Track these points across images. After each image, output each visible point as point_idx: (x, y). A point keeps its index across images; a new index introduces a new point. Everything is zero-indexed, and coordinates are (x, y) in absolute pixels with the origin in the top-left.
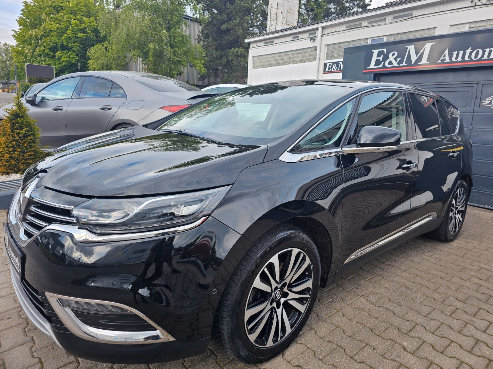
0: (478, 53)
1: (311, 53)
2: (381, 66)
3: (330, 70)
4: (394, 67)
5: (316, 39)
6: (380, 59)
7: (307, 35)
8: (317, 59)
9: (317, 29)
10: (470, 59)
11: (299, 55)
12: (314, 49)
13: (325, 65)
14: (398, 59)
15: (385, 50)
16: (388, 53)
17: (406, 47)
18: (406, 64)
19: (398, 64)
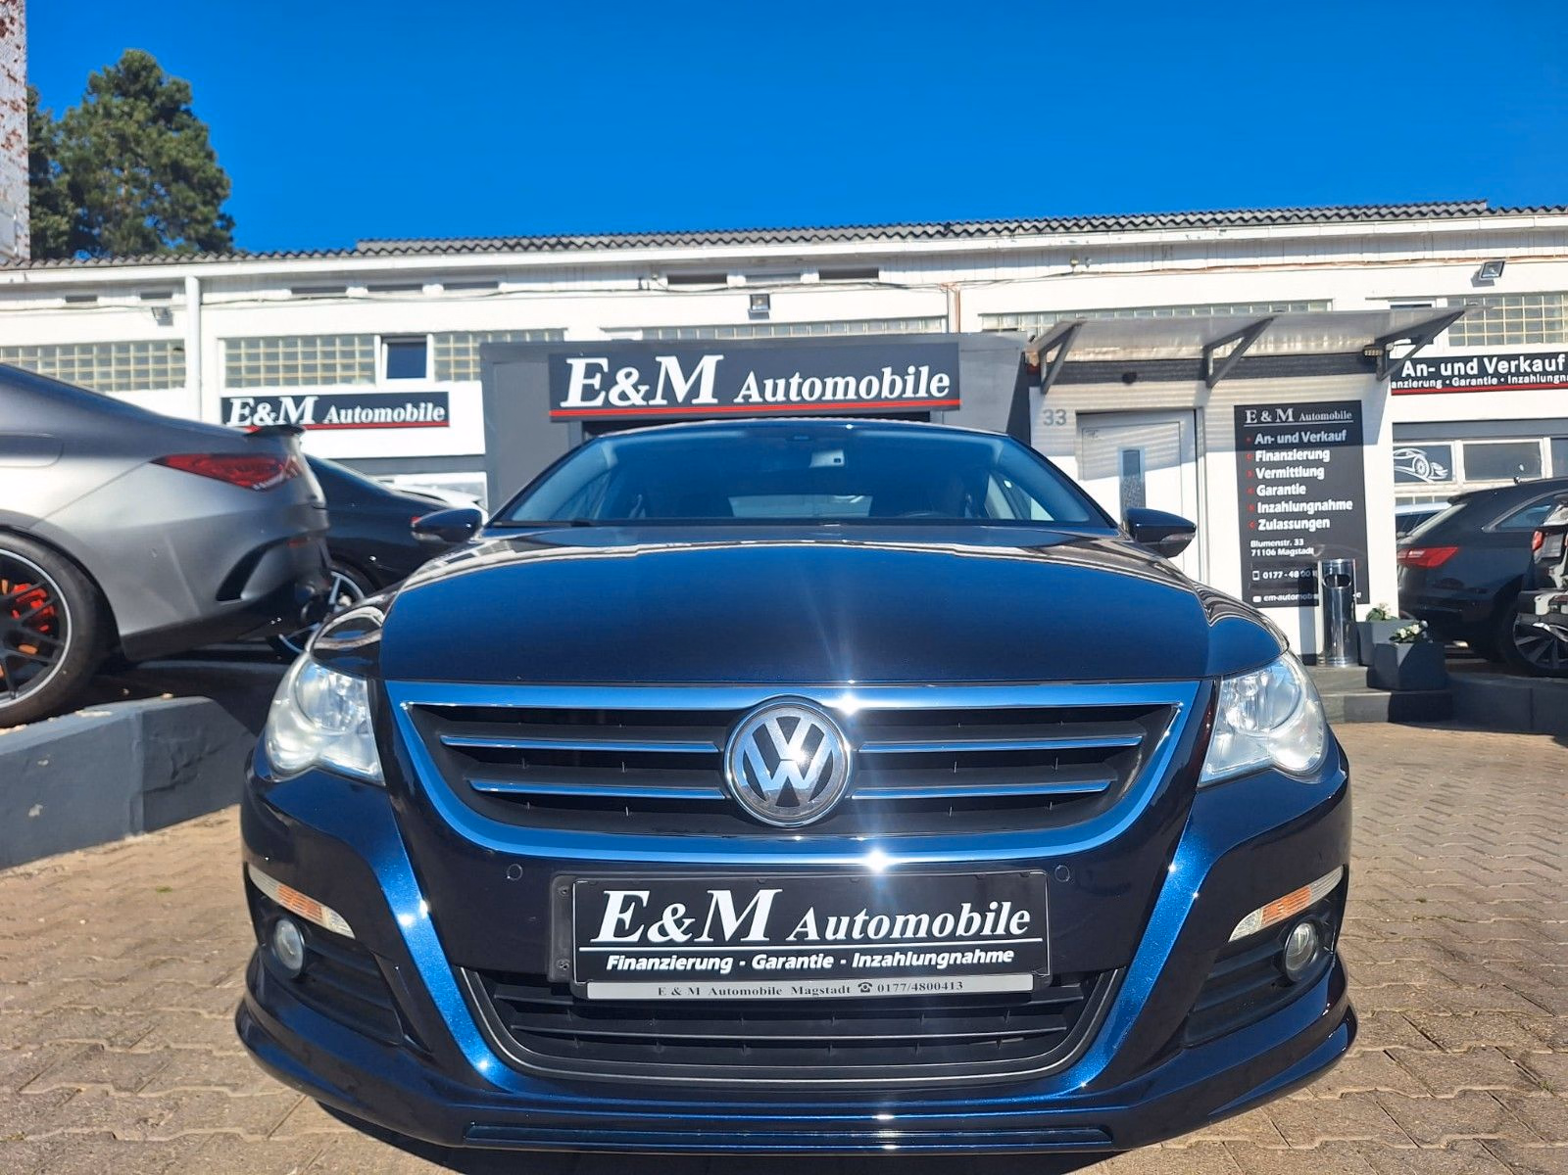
0: (813, 385)
2: (599, 402)
4: (633, 405)
5: (177, 316)
6: (592, 386)
7: (131, 297)
8: (190, 383)
9: (179, 284)
10: (799, 398)
12: (171, 348)
13: (226, 403)
14: (643, 389)
15: (604, 362)
16: (615, 368)
17: (658, 359)
18: (665, 402)
19: (644, 398)
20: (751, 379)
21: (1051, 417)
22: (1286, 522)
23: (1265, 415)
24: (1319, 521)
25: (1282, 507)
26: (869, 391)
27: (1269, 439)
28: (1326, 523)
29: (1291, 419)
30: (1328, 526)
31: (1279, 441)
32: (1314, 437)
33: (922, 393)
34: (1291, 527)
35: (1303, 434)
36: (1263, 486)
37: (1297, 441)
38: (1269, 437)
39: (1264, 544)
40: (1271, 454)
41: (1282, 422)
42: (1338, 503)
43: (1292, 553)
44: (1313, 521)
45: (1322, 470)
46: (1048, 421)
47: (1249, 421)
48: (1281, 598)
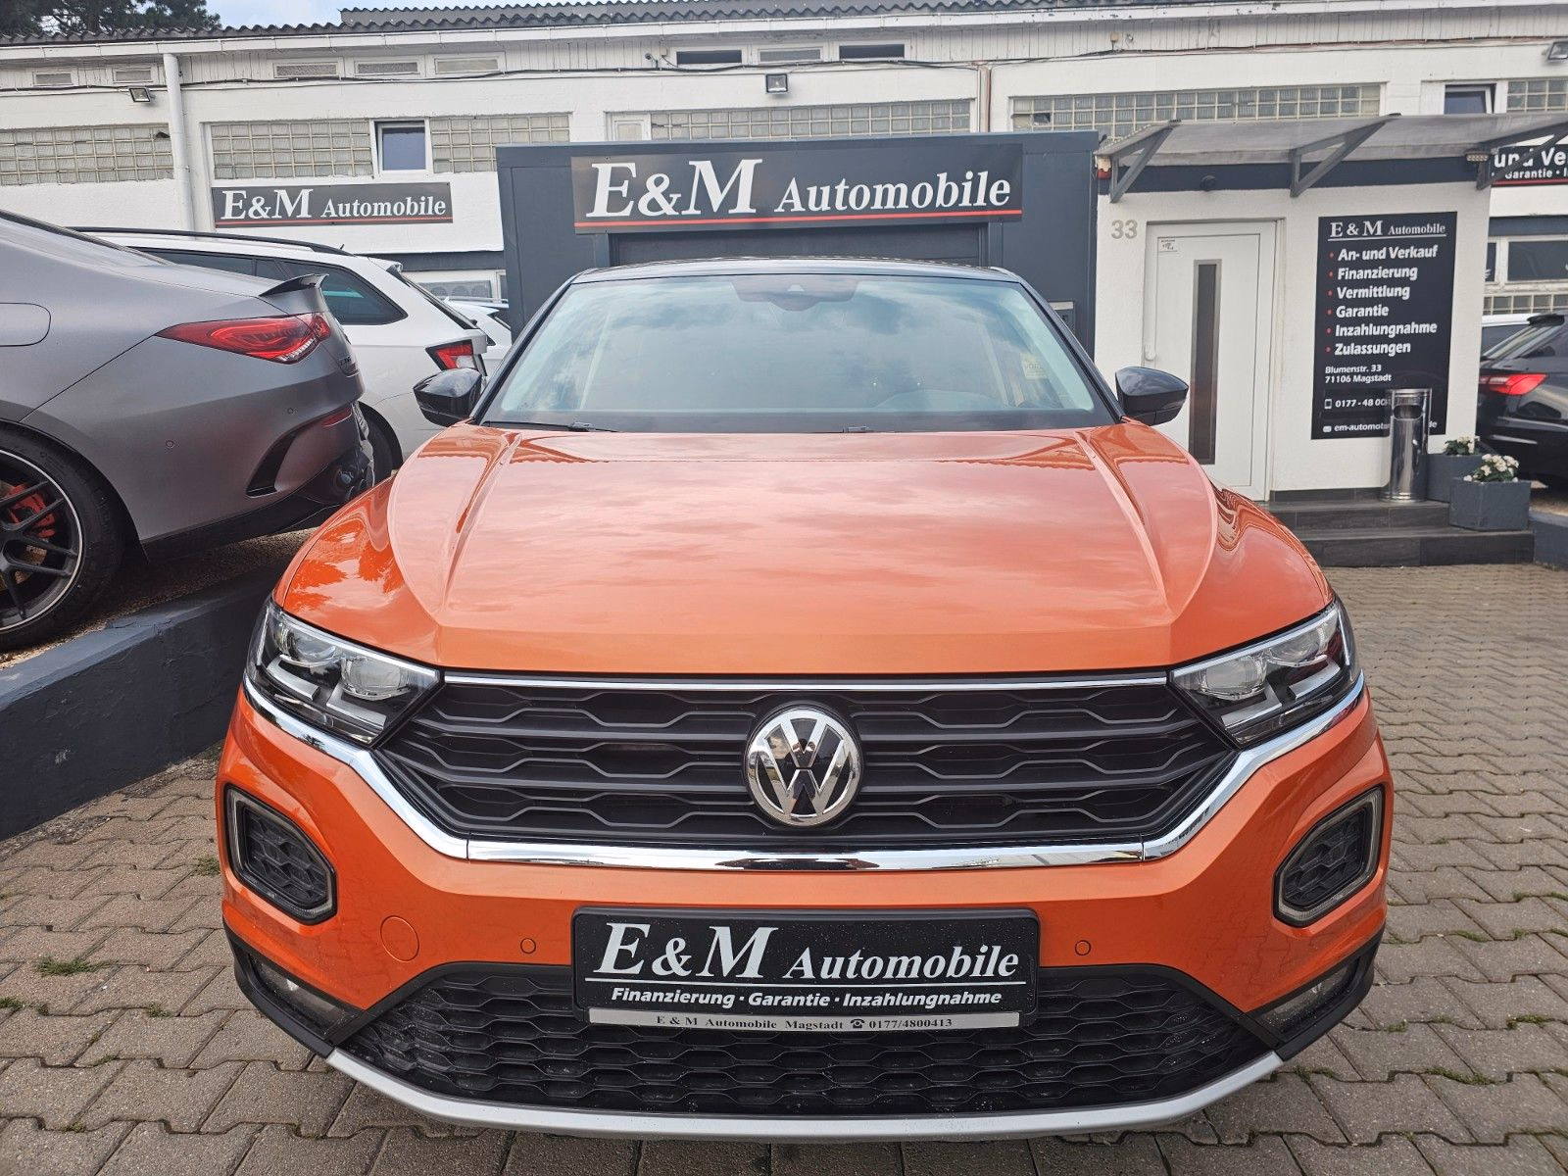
1: (146, 148)
2: (627, 212)
3: (242, 217)
4: (664, 217)
5: (157, 94)
6: (621, 193)
7: (107, 77)
8: (179, 172)
10: (846, 207)
11: (86, 149)
12: (155, 133)
13: (217, 196)
14: (674, 197)
15: (632, 166)
16: (643, 174)
17: (691, 163)
18: (697, 212)
19: (675, 208)
20: (793, 186)
21: (1119, 230)
22: (1364, 346)
23: (1352, 229)
24: (1400, 345)
25: (1359, 331)
26: (922, 200)
27: (1354, 255)
28: (1407, 347)
29: (1379, 232)
30: (1409, 350)
31: (1364, 258)
32: (1402, 253)
33: (980, 202)
34: (1369, 352)
35: (1391, 249)
36: (1343, 307)
37: (1384, 257)
38: (1354, 253)
39: (1339, 370)
40: (1354, 272)
41: (1369, 235)
42: (1421, 326)
43: (1368, 380)
44: (1393, 345)
45: (1408, 289)
46: (1117, 234)
47: (1334, 234)
48: (1352, 428)
